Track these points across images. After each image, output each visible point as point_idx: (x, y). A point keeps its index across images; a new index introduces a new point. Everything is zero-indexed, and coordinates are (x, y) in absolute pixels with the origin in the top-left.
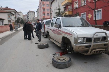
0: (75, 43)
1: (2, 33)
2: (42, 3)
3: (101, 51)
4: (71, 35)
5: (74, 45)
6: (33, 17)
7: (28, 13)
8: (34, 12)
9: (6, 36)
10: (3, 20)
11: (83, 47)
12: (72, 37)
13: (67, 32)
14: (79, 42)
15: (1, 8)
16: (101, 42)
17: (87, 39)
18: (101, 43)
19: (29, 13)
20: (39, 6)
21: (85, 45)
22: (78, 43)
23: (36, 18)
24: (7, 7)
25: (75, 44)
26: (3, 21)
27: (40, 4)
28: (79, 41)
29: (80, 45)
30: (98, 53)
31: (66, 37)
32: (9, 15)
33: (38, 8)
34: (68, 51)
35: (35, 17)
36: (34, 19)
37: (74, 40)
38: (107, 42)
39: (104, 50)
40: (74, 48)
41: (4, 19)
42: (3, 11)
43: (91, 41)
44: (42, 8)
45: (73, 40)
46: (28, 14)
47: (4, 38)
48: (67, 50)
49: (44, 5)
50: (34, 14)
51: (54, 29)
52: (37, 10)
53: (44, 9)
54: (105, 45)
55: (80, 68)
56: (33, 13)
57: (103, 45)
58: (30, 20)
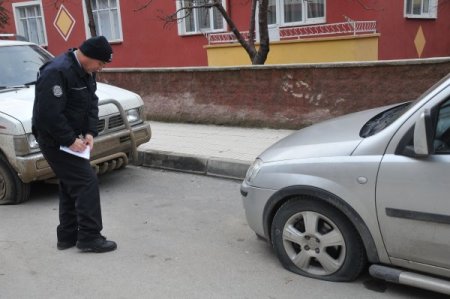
0: (21, 153)
3: (115, 162)
5: (18, 161)
14: (33, 149)
16: (107, 134)
18: (109, 136)
25: (23, 156)
28: (33, 145)
30: (114, 166)
37: (16, 144)
38: (126, 128)
39: (122, 157)
40: (22, 171)
45: (12, 143)
54: (123, 139)
57: (118, 141)
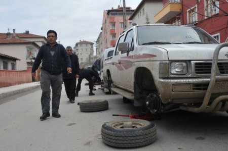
0: (162, 76)
1: (7, 86)
2: (108, 21)
4: (152, 59)
5: (159, 82)
6: (87, 56)
7: (77, 45)
8: (92, 44)
9: (14, 92)
10: (15, 60)
11: (187, 88)
12: (154, 62)
13: (144, 54)
14: (172, 74)
15: (14, 35)
17: (196, 64)
19: (79, 45)
20: (102, 29)
21: (190, 80)
22: (172, 76)
23: (95, 57)
24: (27, 32)
25: (164, 79)
26: (14, 62)
27: (105, 22)
28: (173, 71)
29: (176, 81)
31: (142, 66)
32: (31, 49)
33: (101, 33)
34: (149, 105)
35: (92, 56)
36: (90, 60)
37: (160, 69)
41: (18, 58)
42: (17, 40)
43: (210, 73)
44: (109, 33)
46: (77, 48)
47: (7, 96)
48: (147, 103)
49: (114, 26)
50: (92, 49)
51: (120, 59)
52: (99, 38)
53: (114, 35)
55: (179, 149)
56: (89, 46)
58: (82, 63)
